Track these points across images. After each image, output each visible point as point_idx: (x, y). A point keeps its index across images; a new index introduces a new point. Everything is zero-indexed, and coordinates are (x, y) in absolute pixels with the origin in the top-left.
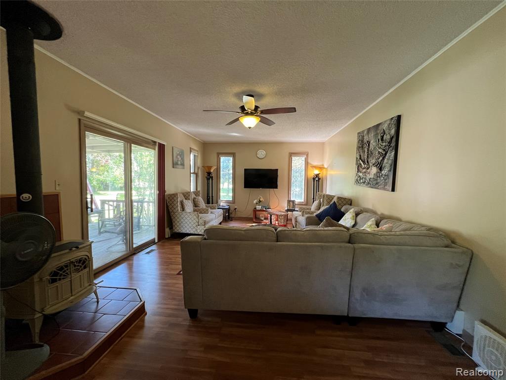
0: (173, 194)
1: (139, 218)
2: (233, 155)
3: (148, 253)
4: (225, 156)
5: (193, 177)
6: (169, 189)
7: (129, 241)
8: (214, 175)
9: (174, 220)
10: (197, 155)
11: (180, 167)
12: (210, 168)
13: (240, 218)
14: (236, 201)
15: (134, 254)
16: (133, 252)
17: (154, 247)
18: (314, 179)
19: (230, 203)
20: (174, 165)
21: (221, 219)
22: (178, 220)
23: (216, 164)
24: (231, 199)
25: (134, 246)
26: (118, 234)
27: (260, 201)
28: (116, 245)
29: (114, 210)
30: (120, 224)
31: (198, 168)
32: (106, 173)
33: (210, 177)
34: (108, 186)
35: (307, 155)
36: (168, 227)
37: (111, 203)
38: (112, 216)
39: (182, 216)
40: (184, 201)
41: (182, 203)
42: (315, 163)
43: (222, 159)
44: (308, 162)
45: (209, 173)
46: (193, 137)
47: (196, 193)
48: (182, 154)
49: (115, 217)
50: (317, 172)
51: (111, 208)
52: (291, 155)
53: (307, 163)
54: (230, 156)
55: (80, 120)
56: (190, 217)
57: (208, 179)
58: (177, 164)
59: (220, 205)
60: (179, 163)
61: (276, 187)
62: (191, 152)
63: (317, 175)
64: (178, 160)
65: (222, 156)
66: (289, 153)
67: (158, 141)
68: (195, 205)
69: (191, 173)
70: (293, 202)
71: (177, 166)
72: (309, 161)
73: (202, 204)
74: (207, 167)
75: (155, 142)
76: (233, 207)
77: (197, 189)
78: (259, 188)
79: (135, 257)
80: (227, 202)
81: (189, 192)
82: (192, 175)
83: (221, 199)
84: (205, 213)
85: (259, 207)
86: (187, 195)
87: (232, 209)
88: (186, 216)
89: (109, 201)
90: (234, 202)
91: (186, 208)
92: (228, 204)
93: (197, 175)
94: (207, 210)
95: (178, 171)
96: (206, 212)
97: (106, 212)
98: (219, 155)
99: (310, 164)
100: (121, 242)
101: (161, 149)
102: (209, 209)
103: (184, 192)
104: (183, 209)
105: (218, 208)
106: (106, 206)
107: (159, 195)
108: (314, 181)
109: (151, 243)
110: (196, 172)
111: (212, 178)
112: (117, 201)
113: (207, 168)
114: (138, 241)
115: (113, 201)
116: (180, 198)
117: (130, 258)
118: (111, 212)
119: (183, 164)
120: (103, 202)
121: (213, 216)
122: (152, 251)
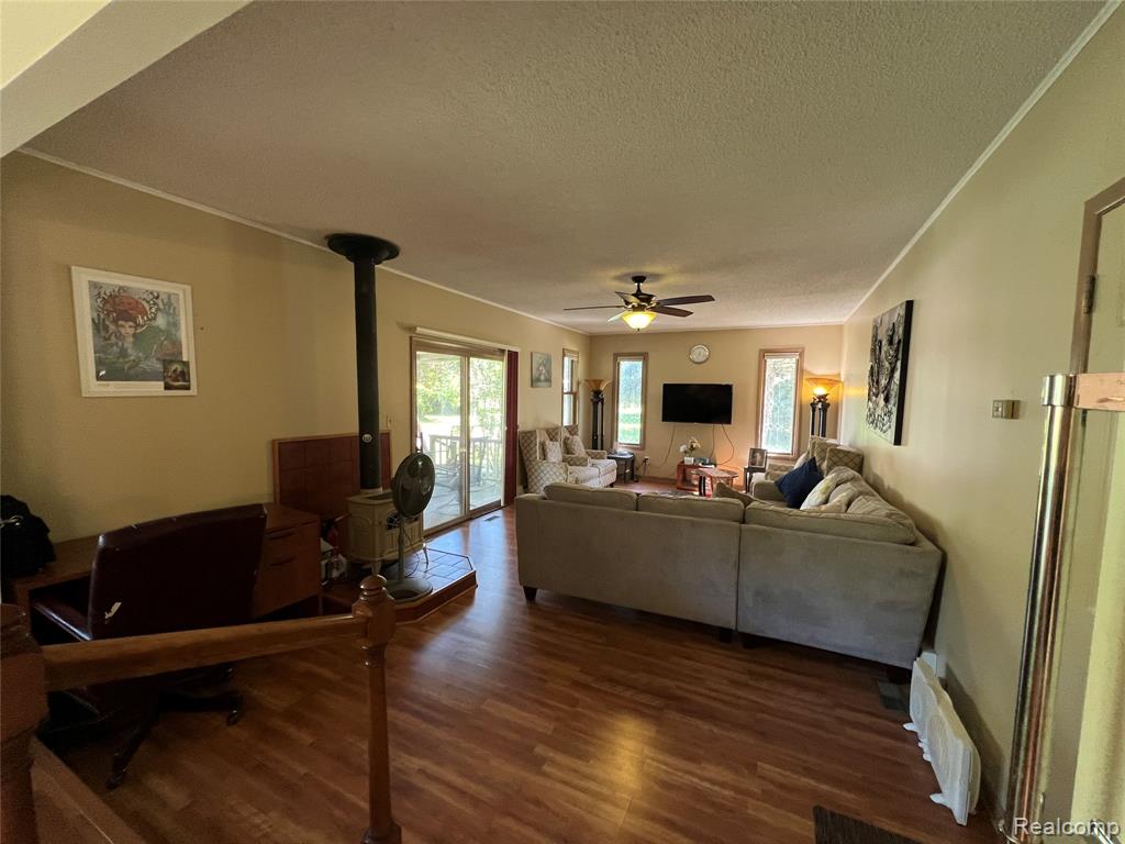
0: (530, 432)
1: (480, 467)
2: (644, 357)
3: (489, 520)
4: (630, 360)
5: (567, 400)
6: (524, 423)
7: (464, 501)
8: (606, 396)
9: (529, 474)
10: (575, 359)
11: (544, 384)
12: (599, 382)
13: (655, 478)
14: (647, 444)
15: (471, 519)
16: (469, 517)
17: (499, 513)
18: (813, 405)
19: (635, 449)
20: (534, 382)
21: (612, 477)
22: (536, 474)
23: (611, 377)
24: (638, 443)
25: (471, 508)
26: (453, 490)
27: (692, 448)
28: (447, 505)
29: (447, 452)
30: (455, 475)
31: (578, 384)
32: (437, 383)
33: (599, 400)
34: (440, 405)
35: (801, 355)
36: (521, 483)
37: (444, 441)
38: (444, 462)
39: (542, 468)
40: (548, 442)
41: (543, 445)
42: (820, 371)
43: (625, 365)
44: (802, 371)
45: (597, 393)
46: (569, 331)
47: (572, 430)
48: (547, 363)
49: (448, 462)
50: (820, 391)
51: (444, 448)
52: (764, 354)
53: (800, 371)
54: (638, 360)
55: (411, 338)
56: (555, 470)
57: (595, 404)
58: (538, 380)
59: (616, 453)
60: (542, 378)
61: (729, 422)
62: (564, 355)
63: (822, 398)
64: (540, 375)
65: (624, 360)
66: (761, 350)
67: (507, 348)
68: (568, 449)
69: (563, 393)
70: (762, 452)
71: (539, 384)
72: (806, 366)
73: (580, 448)
74: (595, 381)
75: (503, 351)
76: (640, 456)
77: (574, 422)
78: (693, 421)
79: (472, 524)
80: (630, 446)
81: (557, 428)
82: (565, 396)
83: (619, 440)
84: (581, 465)
85: (689, 460)
86: (552, 433)
87: (639, 460)
88: (548, 469)
89: (441, 437)
90: (643, 446)
91: (549, 455)
92: (631, 451)
93: (574, 395)
94: (586, 460)
95: (542, 391)
96: (583, 463)
97: (437, 455)
98: (617, 357)
99: (809, 373)
100: (455, 502)
101: (513, 359)
102: (589, 459)
103: (550, 426)
104: (544, 456)
105: (609, 458)
106: (437, 445)
107: (508, 432)
108: (814, 411)
109: (495, 507)
110: (574, 390)
111: (603, 400)
112: (451, 438)
113: (593, 384)
114: (476, 503)
115: (447, 438)
116: (541, 437)
117: (466, 524)
118: (444, 454)
119: (548, 380)
120: (434, 439)
121: (595, 471)
122: (496, 517)
